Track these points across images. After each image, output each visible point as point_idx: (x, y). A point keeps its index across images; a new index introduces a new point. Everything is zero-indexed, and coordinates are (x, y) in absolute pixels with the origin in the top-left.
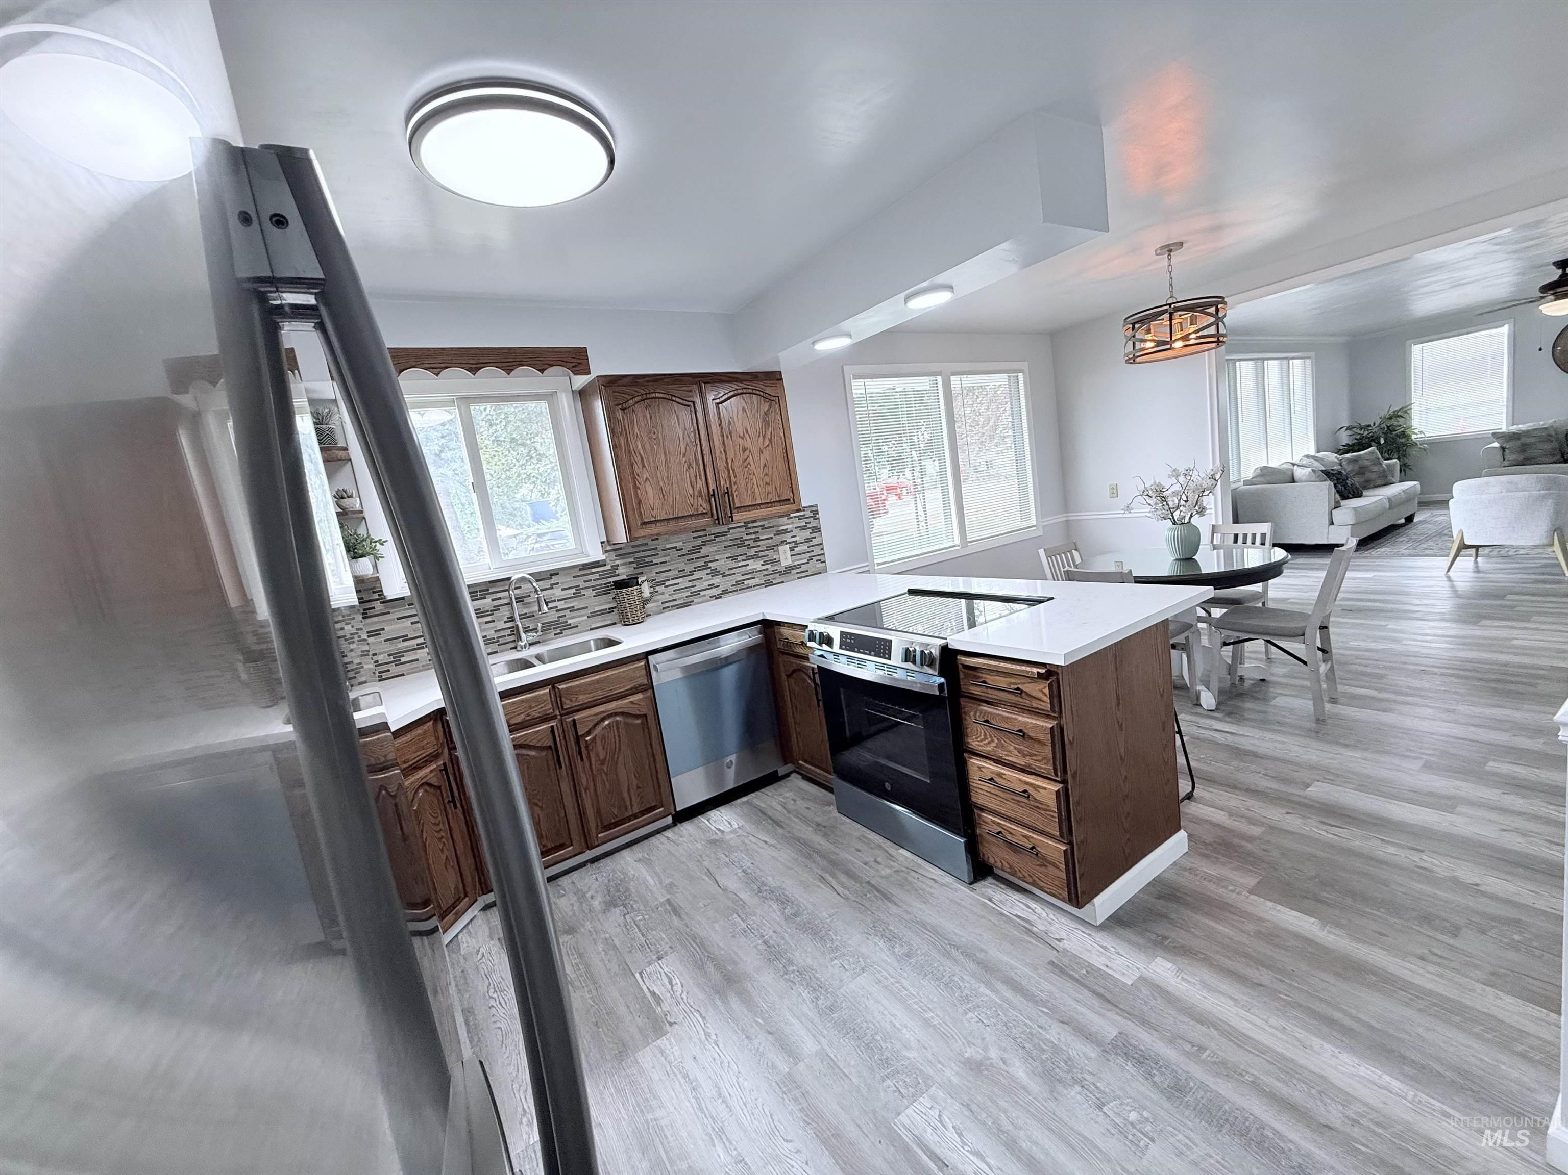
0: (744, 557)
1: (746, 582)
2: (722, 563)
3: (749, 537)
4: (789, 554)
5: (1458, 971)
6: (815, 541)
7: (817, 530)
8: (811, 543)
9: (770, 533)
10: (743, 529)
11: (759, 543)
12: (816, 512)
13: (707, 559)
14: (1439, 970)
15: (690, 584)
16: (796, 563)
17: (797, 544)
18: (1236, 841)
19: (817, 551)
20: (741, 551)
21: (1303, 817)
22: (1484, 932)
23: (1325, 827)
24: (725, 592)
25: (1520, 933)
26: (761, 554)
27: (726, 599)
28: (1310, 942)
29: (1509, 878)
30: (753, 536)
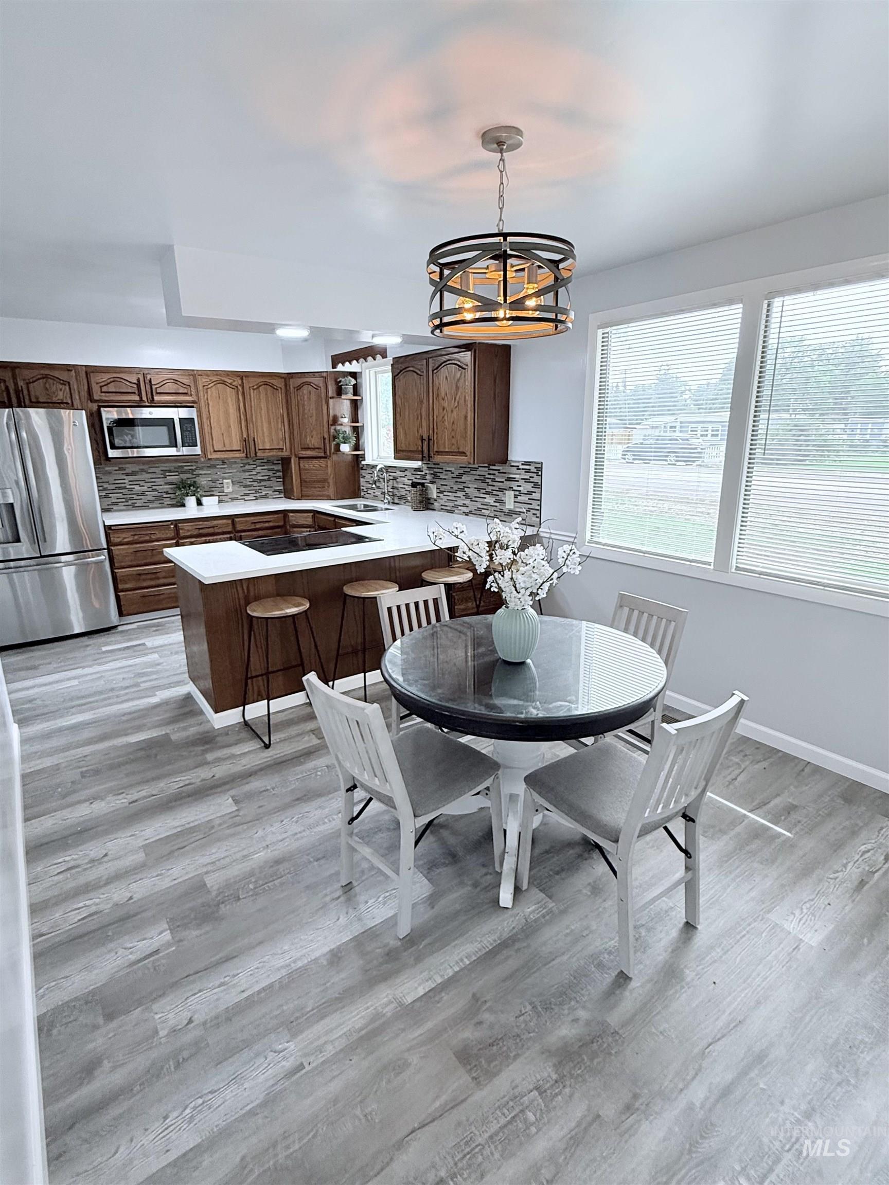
0: (484, 491)
1: (483, 511)
2: (471, 491)
3: (490, 476)
4: (513, 500)
5: (72, 760)
6: (535, 496)
7: (538, 486)
8: (531, 497)
9: (502, 477)
10: (487, 469)
11: (494, 484)
12: (539, 469)
13: (465, 485)
14: (78, 757)
15: (454, 499)
16: (518, 510)
17: (521, 494)
18: (207, 746)
19: (535, 505)
20: (484, 485)
21: (203, 780)
22: (72, 782)
23: (187, 782)
24: (471, 512)
25: (60, 793)
26: (495, 493)
27: (471, 517)
28: (126, 735)
29: (82, 819)
30: (492, 477)
